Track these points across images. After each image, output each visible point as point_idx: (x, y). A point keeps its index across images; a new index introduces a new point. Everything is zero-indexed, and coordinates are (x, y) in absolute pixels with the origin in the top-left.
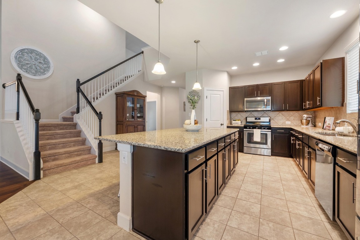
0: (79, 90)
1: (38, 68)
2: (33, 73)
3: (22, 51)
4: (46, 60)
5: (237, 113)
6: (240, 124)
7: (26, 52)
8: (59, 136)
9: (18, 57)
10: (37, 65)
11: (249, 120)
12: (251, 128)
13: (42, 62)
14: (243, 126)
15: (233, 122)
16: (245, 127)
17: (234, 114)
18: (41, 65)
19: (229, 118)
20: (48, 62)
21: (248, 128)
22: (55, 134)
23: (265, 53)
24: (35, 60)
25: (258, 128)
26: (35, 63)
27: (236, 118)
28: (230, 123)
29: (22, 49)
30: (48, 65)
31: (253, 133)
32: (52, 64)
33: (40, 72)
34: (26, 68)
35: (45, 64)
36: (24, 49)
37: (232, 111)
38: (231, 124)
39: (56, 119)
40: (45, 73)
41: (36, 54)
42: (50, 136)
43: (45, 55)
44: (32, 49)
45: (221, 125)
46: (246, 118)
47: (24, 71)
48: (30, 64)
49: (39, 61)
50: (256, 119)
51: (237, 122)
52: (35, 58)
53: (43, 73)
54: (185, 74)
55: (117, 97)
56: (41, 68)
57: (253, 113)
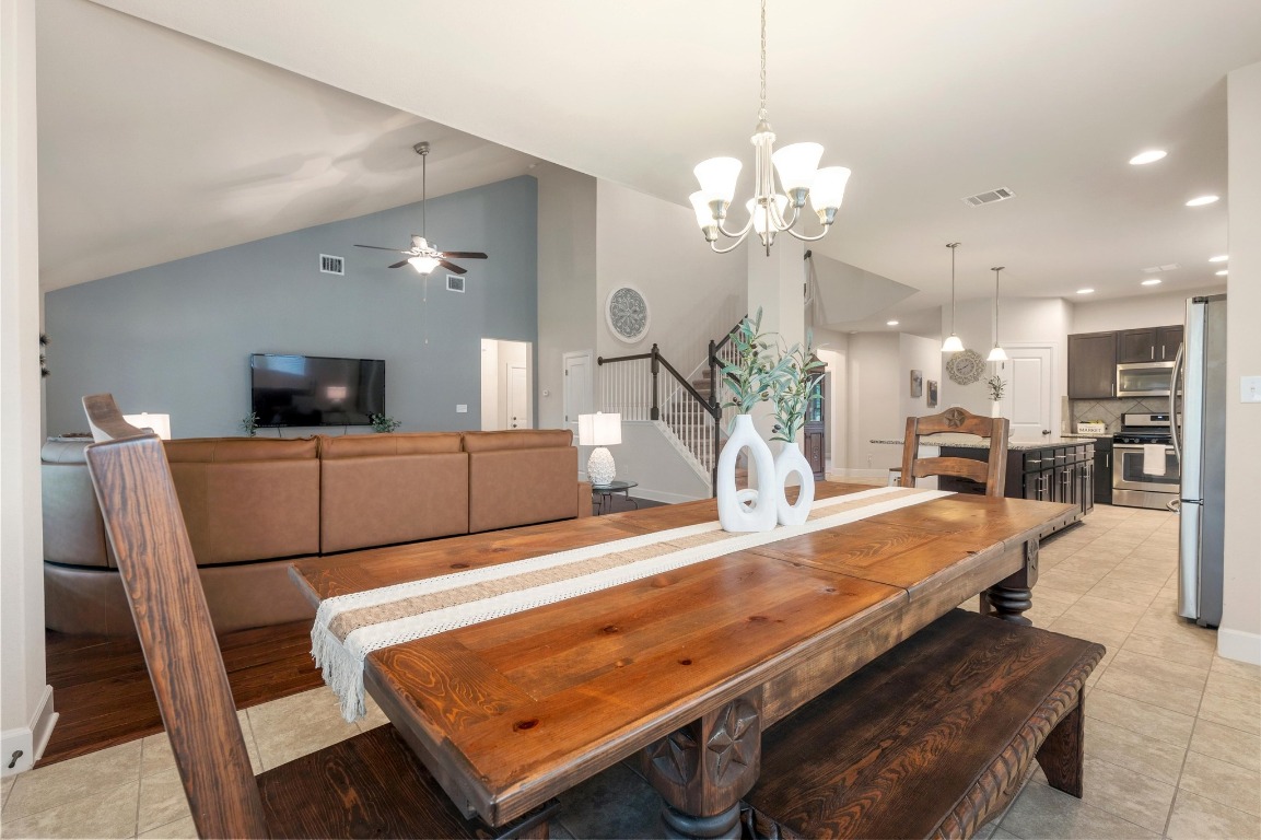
0: (714, 361)
1: (633, 322)
2: (628, 333)
5: (1093, 403)
6: (1103, 431)
7: (620, 297)
9: (613, 306)
10: (632, 317)
11: (1131, 420)
12: (1137, 440)
13: (638, 309)
14: (1111, 436)
15: (1080, 426)
16: (1118, 439)
17: (1082, 407)
18: (636, 316)
19: (1068, 415)
20: (642, 306)
21: (1127, 440)
23: (1173, 267)
24: (629, 308)
25: (1159, 442)
26: (630, 312)
27: (1090, 416)
28: (1069, 430)
29: (624, 290)
30: (642, 315)
31: (1143, 455)
32: (650, 312)
33: (635, 328)
34: (620, 324)
35: (640, 312)
36: (627, 290)
37: (1077, 396)
38: (1072, 432)
40: (641, 329)
41: (631, 295)
43: (641, 295)
45: (1045, 433)
46: (1123, 417)
48: (624, 316)
49: (634, 308)
50: (1154, 418)
51: (1093, 425)
52: (630, 304)
54: (940, 307)
56: (636, 320)
57: (1144, 403)
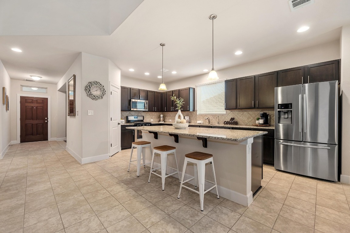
6: (124, 122)
12: (140, 125)
16: (136, 125)
45: (118, 124)
46: (127, 117)
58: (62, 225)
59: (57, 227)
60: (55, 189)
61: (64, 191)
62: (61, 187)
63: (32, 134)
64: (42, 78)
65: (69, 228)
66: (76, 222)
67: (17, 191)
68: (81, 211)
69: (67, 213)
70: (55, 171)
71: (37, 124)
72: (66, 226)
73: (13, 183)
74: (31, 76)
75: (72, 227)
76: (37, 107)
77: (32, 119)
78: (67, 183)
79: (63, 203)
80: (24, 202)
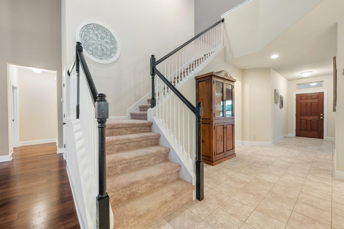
0: (154, 72)
1: (105, 49)
2: (99, 56)
3: (87, 26)
4: (113, 39)
7: (91, 29)
8: (132, 144)
9: (83, 34)
10: (104, 46)
13: (109, 41)
18: (107, 46)
20: (115, 41)
22: (127, 141)
24: (101, 39)
26: (101, 42)
29: (88, 25)
30: (115, 46)
32: (119, 45)
33: (106, 54)
34: (92, 49)
35: (112, 44)
36: (90, 24)
39: (124, 116)
40: (112, 55)
41: (102, 30)
42: (121, 146)
43: (112, 32)
44: (98, 25)
47: (90, 54)
48: (96, 44)
49: (105, 40)
52: (102, 36)
53: (110, 56)
55: (199, 82)
56: (107, 50)
58: (246, 218)
59: (242, 216)
60: (276, 187)
61: (280, 193)
62: (283, 188)
63: (306, 130)
64: (312, 73)
65: (247, 225)
66: (256, 226)
67: (253, 172)
68: (271, 223)
69: (260, 213)
70: (296, 170)
71: (311, 120)
72: (247, 222)
73: (258, 165)
74: (301, 73)
75: (249, 227)
76: (311, 103)
77: (306, 115)
78: (292, 188)
79: (268, 202)
80: (248, 182)
